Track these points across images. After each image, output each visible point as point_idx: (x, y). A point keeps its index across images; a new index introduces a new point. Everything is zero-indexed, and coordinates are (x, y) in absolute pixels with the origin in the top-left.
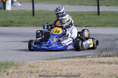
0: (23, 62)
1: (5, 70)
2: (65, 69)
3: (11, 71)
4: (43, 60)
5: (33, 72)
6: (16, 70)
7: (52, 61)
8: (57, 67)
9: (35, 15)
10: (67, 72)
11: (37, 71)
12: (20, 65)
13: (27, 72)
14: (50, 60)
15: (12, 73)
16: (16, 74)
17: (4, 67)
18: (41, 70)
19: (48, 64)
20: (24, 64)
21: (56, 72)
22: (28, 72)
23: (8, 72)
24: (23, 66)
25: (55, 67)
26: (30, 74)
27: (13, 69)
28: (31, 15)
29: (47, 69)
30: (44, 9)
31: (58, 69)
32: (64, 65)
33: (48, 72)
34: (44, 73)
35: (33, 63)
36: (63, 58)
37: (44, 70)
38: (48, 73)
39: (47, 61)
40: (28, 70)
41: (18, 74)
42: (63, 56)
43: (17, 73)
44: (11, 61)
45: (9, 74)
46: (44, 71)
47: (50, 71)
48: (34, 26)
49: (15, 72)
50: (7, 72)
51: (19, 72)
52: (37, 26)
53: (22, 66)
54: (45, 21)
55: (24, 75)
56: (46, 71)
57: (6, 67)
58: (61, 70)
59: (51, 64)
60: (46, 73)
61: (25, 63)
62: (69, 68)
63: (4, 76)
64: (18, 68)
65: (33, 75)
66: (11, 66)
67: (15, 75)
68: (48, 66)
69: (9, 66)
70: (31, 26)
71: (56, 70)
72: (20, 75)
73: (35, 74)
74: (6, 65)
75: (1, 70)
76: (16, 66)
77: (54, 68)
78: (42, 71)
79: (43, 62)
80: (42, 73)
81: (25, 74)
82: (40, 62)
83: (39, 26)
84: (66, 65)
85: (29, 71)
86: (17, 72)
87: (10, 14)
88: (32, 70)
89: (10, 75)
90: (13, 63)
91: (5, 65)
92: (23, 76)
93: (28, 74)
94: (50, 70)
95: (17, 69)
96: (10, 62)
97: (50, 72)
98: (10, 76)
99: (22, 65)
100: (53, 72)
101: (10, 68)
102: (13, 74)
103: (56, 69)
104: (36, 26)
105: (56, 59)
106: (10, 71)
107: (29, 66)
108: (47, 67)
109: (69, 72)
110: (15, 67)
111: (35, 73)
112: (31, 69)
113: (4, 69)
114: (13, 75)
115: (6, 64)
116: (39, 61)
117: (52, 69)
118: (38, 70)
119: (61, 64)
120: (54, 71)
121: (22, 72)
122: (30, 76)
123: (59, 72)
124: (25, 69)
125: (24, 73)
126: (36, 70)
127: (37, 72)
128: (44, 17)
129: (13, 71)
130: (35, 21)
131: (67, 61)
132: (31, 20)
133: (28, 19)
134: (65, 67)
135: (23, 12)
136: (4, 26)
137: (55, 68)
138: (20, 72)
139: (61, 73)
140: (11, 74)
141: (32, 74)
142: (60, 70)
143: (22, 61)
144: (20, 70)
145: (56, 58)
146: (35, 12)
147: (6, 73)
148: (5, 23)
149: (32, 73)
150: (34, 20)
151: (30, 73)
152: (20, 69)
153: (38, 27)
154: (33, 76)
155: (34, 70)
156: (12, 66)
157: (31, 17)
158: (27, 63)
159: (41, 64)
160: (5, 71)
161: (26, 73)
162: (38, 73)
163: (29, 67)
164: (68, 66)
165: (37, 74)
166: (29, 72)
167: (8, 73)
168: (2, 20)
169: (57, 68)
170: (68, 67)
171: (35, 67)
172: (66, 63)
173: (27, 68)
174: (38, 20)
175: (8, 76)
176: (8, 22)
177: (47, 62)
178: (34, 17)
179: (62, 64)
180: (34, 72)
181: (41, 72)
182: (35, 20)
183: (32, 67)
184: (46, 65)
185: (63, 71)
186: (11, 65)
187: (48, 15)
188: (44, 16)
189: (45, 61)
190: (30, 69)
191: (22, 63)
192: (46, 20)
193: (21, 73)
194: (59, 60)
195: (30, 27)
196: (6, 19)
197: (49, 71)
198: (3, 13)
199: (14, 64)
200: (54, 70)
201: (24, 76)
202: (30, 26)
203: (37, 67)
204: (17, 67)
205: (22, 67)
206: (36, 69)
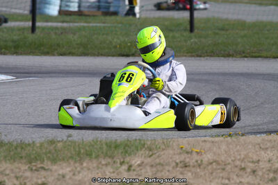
0: (165, 141)
1: (124, 158)
2: (265, 159)
3: (139, 162)
4: (212, 137)
5: (189, 166)
6: (149, 160)
7: (235, 140)
8: (245, 153)
9: (196, 31)
10: (270, 165)
11: (199, 162)
12: (159, 148)
13: (174, 164)
14: (229, 138)
15: (139, 165)
16: (148, 168)
17: (122, 153)
18: (209, 160)
19: (224, 147)
20: (167, 146)
21: (243, 166)
22: (177, 164)
23: (130, 164)
24: (165, 151)
25: (242, 153)
26: (181, 169)
27: (143, 157)
28: (185, 30)
29: (223, 158)
30: (216, 15)
31: (249, 160)
32: (263, 149)
33: (225, 165)
34: (215, 167)
35: (189, 144)
36: (260, 133)
37: (215, 161)
38: (223, 167)
39: (221, 138)
40: (178, 161)
41: (154, 169)
42: (261, 127)
43: (152, 166)
44: (137, 138)
45: (133, 168)
46: (214, 164)
47: (229, 164)
48: (192, 56)
49: (146, 165)
50: (128, 163)
51: (157, 165)
52: (200, 56)
53: (163, 150)
54: (218, 43)
55: (169, 171)
56: (221, 162)
57: (126, 152)
58: (254, 160)
59: (231, 146)
60: (218, 167)
61: (171, 143)
62: (275, 158)
63: (120, 172)
64: (154, 156)
65: (190, 171)
66: (137, 150)
67: (147, 172)
68: (226, 152)
69: (133, 151)
70: (185, 56)
71: (243, 160)
72: (158, 171)
73: (193, 170)
74: (127, 148)
75: (115, 159)
76: (150, 150)
77: (239, 157)
78: (211, 163)
79: (213, 142)
80: (210, 167)
81: (171, 169)
82: (205, 141)
83: (204, 57)
84: (267, 149)
85: (181, 162)
86: (153, 163)
87: (136, 26)
88: (187, 160)
89: (134, 170)
90: (142, 142)
91: (124, 148)
92: (165, 173)
93: (178, 169)
94: (230, 160)
95: (150, 156)
96: (136, 140)
97: (229, 166)
98: (135, 173)
99: (164, 147)
100: (236, 167)
101: (136, 154)
102: (141, 170)
103: (244, 158)
104: (198, 56)
105: (243, 135)
106: (136, 161)
107: (179, 151)
108: (223, 152)
109: (273, 167)
110: (147, 152)
111: (194, 166)
112: (185, 158)
113: (120, 157)
114: (143, 171)
115: (126, 145)
116: (203, 139)
117: (233, 159)
118: (202, 161)
119: (255, 146)
120: (238, 163)
121: (162, 165)
122: (182, 173)
123: (251, 165)
124: (171, 158)
125: (167, 168)
126: (197, 161)
127: (199, 166)
128: (217, 34)
129: (143, 163)
130: (196, 43)
131: (271, 140)
132: (186, 41)
133: (179, 39)
134: (265, 153)
135: (166, 23)
136: (123, 55)
137: (243, 156)
138: (160, 164)
139: (255, 169)
140: (138, 169)
141: (187, 168)
142: (253, 162)
143: (163, 139)
144: (158, 161)
145: (243, 132)
146: (196, 21)
147: (125, 167)
148: (124, 48)
149: (186, 166)
150: (192, 40)
151: (182, 167)
152: (159, 157)
153: (202, 58)
154: (190, 174)
155: (192, 159)
156: (141, 149)
157: (187, 34)
158: (174, 144)
159: (208, 145)
160: (123, 162)
161: (173, 168)
162: (201, 167)
163: (180, 153)
164: (271, 151)
165: (198, 170)
166: (180, 165)
167: (130, 166)
168: (119, 41)
169: (247, 156)
170: (272, 154)
171: (194, 154)
172: (269, 144)
173: (174, 154)
174: (203, 40)
175: (131, 173)
176: (131, 45)
177: (221, 142)
178: (192, 34)
179: (257, 146)
180: (191, 164)
181: (208, 165)
182: (196, 40)
183: (187, 153)
184: (219, 148)
185: (261, 163)
186: (137, 147)
187: (227, 30)
188: (217, 31)
189: (217, 139)
190: (183, 157)
191: (164, 143)
192: (220, 41)
193: (160, 168)
194: (251, 138)
195: (184, 58)
196: (126, 40)
197: (228, 162)
198: (120, 25)
199: (144, 144)
200: (239, 160)
201: (167, 173)
202: (183, 56)
203: (197, 153)
204: (151, 153)
205: (162, 153)
206: (195, 157)
